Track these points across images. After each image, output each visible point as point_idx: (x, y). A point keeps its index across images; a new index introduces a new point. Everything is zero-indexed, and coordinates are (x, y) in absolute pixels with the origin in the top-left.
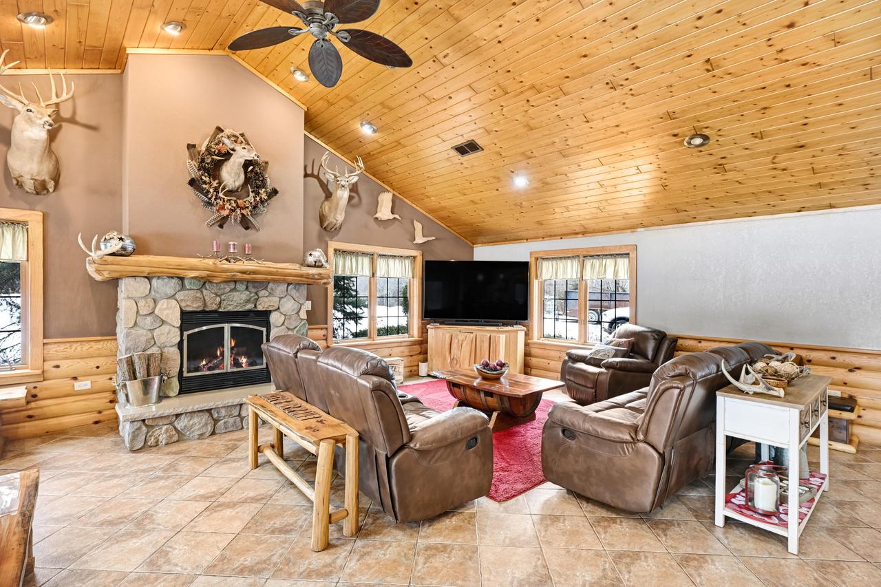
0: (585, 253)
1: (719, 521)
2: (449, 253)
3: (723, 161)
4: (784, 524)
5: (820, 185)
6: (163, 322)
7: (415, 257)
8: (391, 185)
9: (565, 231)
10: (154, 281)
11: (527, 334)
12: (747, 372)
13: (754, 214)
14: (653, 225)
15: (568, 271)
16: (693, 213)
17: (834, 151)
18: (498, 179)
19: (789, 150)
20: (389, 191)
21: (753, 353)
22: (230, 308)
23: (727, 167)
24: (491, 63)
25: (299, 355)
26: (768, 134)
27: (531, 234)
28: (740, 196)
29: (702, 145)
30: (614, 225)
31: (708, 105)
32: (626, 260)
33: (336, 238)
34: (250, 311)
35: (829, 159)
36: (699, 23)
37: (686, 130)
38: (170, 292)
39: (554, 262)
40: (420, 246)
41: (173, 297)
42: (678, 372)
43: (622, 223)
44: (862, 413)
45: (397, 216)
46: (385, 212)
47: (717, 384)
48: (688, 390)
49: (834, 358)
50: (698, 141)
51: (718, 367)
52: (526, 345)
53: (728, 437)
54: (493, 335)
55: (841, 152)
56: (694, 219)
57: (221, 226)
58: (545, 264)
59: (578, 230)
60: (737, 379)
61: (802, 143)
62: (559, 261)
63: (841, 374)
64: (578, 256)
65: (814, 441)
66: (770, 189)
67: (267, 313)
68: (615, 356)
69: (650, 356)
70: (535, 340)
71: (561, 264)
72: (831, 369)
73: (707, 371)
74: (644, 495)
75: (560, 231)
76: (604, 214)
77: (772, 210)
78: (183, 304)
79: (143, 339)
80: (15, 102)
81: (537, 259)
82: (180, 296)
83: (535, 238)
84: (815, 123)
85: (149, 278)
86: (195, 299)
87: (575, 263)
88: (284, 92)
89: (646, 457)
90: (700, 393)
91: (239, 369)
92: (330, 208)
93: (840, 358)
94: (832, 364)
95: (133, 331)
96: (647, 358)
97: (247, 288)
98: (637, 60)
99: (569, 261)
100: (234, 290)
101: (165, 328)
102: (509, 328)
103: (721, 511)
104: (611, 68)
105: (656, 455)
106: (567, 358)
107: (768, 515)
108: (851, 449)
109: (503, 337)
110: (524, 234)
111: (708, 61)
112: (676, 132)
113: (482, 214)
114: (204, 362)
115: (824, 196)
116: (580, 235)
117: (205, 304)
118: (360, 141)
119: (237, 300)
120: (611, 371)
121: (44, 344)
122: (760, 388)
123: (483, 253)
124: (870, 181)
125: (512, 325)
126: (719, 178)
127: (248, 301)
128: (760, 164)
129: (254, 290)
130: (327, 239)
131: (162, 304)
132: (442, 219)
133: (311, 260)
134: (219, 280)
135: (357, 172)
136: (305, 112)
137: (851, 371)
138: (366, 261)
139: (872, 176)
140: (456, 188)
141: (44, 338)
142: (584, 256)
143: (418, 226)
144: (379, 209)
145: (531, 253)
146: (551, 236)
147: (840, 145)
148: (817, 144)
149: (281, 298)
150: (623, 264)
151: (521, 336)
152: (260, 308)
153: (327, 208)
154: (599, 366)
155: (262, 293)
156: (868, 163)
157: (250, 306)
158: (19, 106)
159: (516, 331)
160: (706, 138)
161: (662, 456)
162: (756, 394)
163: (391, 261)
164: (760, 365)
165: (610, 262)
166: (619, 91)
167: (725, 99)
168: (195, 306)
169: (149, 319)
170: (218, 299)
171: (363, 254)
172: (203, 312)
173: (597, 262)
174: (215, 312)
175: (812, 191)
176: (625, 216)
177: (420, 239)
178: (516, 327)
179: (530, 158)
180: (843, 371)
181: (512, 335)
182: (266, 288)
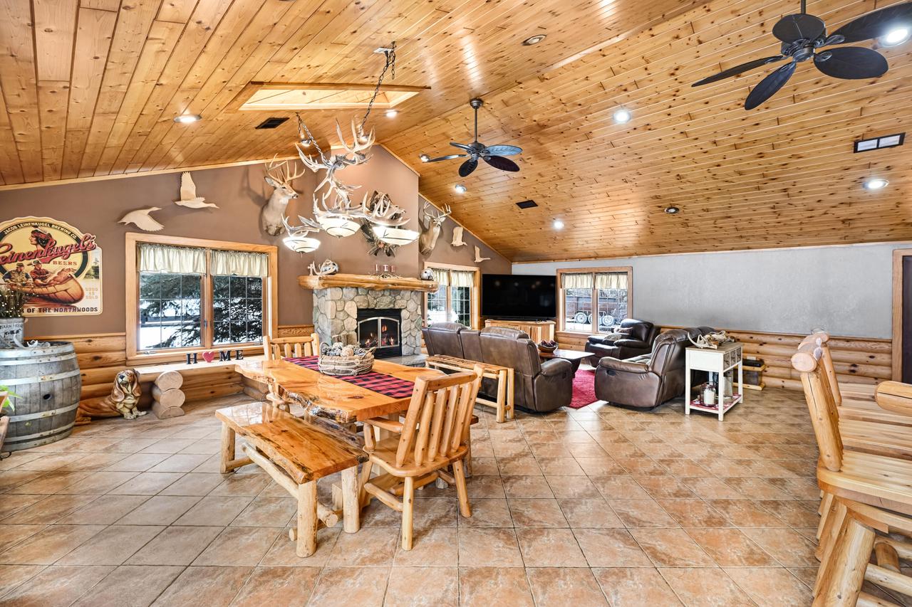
0: (597, 271)
1: (688, 412)
2: (497, 269)
3: (687, 222)
4: (717, 409)
5: (741, 237)
6: (348, 315)
7: (475, 272)
8: (462, 222)
9: (583, 255)
10: (344, 289)
11: (555, 327)
12: (701, 339)
13: (705, 250)
14: (643, 254)
15: (584, 283)
16: (668, 248)
17: (746, 221)
18: (543, 223)
19: (722, 218)
20: (460, 226)
21: (703, 331)
22: (382, 307)
23: (689, 224)
24: (556, 164)
25: (461, 332)
26: (711, 210)
27: (559, 256)
28: (697, 240)
29: (674, 213)
30: (617, 253)
31: (678, 194)
32: (625, 276)
33: (429, 259)
34: (391, 309)
35: (744, 224)
36: (673, 160)
37: (667, 204)
38: (352, 296)
39: (574, 277)
40: (478, 265)
41: (353, 300)
42: (667, 337)
43: (622, 252)
44: (767, 369)
45: (465, 243)
46: (458, 241)
47: (686, 344)
48: (673, 346)
49: (752, 338)
50: (673, 210)
51: (686, 336)
52: (555, 334)
53: (691, 370)
54: (533, 327)
55: (750, 221)
56: (670, 252)
57: (376, 254)
58: (567, 277)
59: (592, 255)
60: (696, 342)
61: (729, 215)
62: (578, 276)
63: (755, 347)
64: (592, 273)
65: (735, 384)
66: (715, 237)
67: (400, 310)
68: (622, 338)
69: (644, 339)
70: (561, 331)
71: (579, 277)
72: (750, 344)
73: (681, 338)
74: (652, 399)
75: (580, 255)
76: (612, 246)
77: (715, 249)
78: (359, 304)
79: (340, 326)
80: (275, 183)
81: (561, 274)
82: (357, 299)
83: (560, 259)
84: (735, 207)
85: (342, 288)
86: (364, 301)
87: (590, 277)
88: (407, 165)
89: (653, 379)
90: (677, 349)
91: (389, 346)
92: (427, 239)
93: (756, 338)
94: (751, 341)
95: (334, 321)
96: (642, 340)
97: (390, 295)
98: (640, 171)
99: (585, 276)
100: (383, 295)
101: (350, 319)
102: (543, 322)
103: (688, 407)
104: (626, 173)
105: (658, 378)
106: (588, 341)
107: (710, 406)
108: (759, 388)
109: (540, 328)
110: (553, 257)
111: (678, 175)
112: (660, 205)
113: (525, 243)
114: (368, 341)
115: (744, 242)
116: (593, 259)
117: (369, 305)
118: (451, 195)
119: (384, 302)
120: (621, 347)
121: (279, 329)
122: (706, 345)
123: (519, 269)
124: (767, 236)
125: (545, 320)
126: (684, 230)
127: (391, 302)
128: (707, 224)
129: (393, 295)
130: (424, 260)
131: (349, 304)
132: (493, 245)
133: (425, 275)
134: (379, 289)
135: (445, 215)
136: (419, 178)
137: (761, 345)
138: (445, 274)
139: (768, 234)
140: (510, 226)
141: (278, 325)
142: (595, 274)
143: (477, 250)
144: (454, 238)
145: (557, 270)
146: (572, 258)
147: (749, 218)
148: (737, 217)
149: (407, 301)
150: (623, 278)
151: (552, 327)
152: (397, 307)
153: (425, 239)
154: (612, 345)
155: (398, 297)
156: (765, 227)
157: (391, 306)
158: (277, 185)
159: (549, 325)
160: (677, 210)
161: (660, 378)
162: (704, 348)
163: (460, 274)
164: (707, 336)
165: (614, 277)
166: (629, 184)
167: (687, 192)
168: (364, 306)
169: (342, 313)
170: (375, 301)
171: (444, 270)
172: (367, 309)
173: (605, 277)
174: (373, 309)
175: (737, 239)
176: (625, 248)
177: (479, 260)
178: (548, 322)
179: (568, 212)
180: (756, 345)
181: (546, 327)
182: (399, 295)
